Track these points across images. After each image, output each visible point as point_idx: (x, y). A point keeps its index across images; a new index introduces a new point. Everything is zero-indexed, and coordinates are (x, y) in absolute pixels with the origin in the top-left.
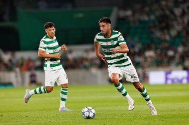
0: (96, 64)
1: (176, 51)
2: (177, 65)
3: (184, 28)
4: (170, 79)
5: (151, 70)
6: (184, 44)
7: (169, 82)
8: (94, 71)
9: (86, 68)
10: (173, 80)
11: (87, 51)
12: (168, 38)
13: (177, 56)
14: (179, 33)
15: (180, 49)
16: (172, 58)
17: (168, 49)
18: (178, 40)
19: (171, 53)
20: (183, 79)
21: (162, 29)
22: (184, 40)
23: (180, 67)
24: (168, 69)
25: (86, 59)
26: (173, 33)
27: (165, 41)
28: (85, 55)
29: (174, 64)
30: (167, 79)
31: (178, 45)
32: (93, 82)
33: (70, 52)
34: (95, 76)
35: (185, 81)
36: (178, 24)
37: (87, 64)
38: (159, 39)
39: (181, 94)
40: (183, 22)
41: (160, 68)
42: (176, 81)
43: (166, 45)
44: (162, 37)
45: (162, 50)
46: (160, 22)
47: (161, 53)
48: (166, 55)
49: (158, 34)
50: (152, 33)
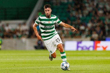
0: (26, 35)
1: (86, 26)
2: (87, 36)
3: (93, 9)
4: (80, 47)
5: (66, 41)
6: (92, 21)
7: (80, 49)
8: (24, 39)
9: (18, 37)
10: (82, 48)
11: (20, 25)
12: (81, 16)
13: (87, 30)
14: (90, 12)
15: (90, 25)
16: (83, 31)
18: (88, 18)
19: (82, 28)
20: (90, 47)
21: (77, 10)
22: (93, 18)
23: (89, 38)
24: (79, 40)
25: (18, 31)
26: (86, 12)
27: (79, 18)
28: (18, 28)
29: (84, 36)
30: (78, 47)
31: (88, 22)
32: (23, 48)
33: (7, 25)
34: (25, 44)
35: (91, 49)
36: (90, 6)
37: (19, 34)
38: (74, 17)
39: (88, 58)
40: (93, 5)
41: (74, 39)
42: (84, 48)
43: (80, 21)
44: (77, 16)
45: (76, 25)
46: (76, 4)
49: (74, 13)
50: (69, 12)
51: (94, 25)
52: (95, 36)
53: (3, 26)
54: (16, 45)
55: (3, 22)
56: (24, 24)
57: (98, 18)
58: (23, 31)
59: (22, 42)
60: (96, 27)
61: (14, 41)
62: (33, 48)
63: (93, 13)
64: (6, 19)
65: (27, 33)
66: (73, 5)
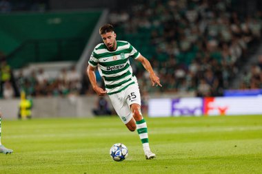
0: (76, 89)
1: (187, 71)
2: (189, 89)
3: (200, 39)
4: (177, 109)
5: (152, 98)
6: (198, 61)
7: (177, 114)
8: (73, 98)
9: (61, 93)
10: (181, 111)
11: (64, 71)
12: (176, 52)
13: (189, 77)
14: (193, 45)
15: (193, 68)
16: (181, 81)
17: (176, 67)
18: (190, 56)
19: (180, 73)
20: (196, 109)
21: (169, 40)
22: (198, 55)
23: (193, 93)
24: (175, 96)
25: (63, 82)
26: (185, 45)
27: (173, 56)
28: (61, 76)
29: (184, 89)
30: (173, 109)
31: (190, 63)
32: (71, 114)
33: (41, 72)
34: (75, 106)
35: (198, 113)
36: (192, 33)
37: (63, 88)
38: (164, 53)
39: (192, 130)
40: (198, 30)
41: (165, 95)
42: (185, 112)
43: (175, 62)
44: (169, 51)
45: (168, 69)
46: (167, 30)
47: (167, 74)
48: (173, 76)
49: (163, 47)
50: (155, 45)
51: (202, 68)
52: (204, 88)
53: (33, 74)
54: (58, 108)
55: (34, 67)
56: (73, 69)
57: (207, 55)
58: (70, 83)
59: (70, 103)
60: (206, 71)
61: (54, 101)
62: (90, 114)
63: (199, 47)
64: (38, 60)
65: (79, 86)
66: (162, 32)
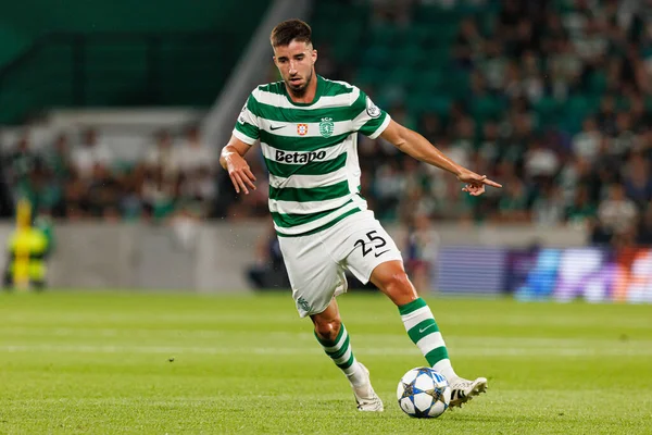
0: (199, 198)
1: (565, 154)
2: (567, 216)
3: (612, 49)
6: (604, 123)
8: (186, 228)
9: (148, 210)
11: (163, 137)
12: (534, 90)
13: (571, 174)
14: (588, 69)
15: (587, 145)
16: (545, 184)
18: (580, 103)
19: (542, 161)
21: (515, 52)
22: (607, 104)
23: (579, 228)
25: (154, 175)
27: (526, 105)
28: (153, 156)
29: (554, 212)
31: (578, 129)
32: (179, 279)
33: (89, 138)
34: (191, 254)
36: (590, 32)
37: (156, 195)
38: (495, 93)
40: (613, 21)
43: (529, 122)
44: (513, 89)
45: (503, 144)
46: (508, 19)
47: (498, 160)
48: (520, 168)
49: (496, 72)
50: (466, 63)
51: (617, 145)
52: (618, 212)
53: (61, 142)
54: (136, 260)
55: (64, 122)
57: (637, 106)
58: (181, 178)
59: (176, 245)
60: (626, 156)
61: (122, 235)
62: (238, 282)
63: (611, 76)
64: (79, 99)
65: (208, 189)
66: (492, 22)
